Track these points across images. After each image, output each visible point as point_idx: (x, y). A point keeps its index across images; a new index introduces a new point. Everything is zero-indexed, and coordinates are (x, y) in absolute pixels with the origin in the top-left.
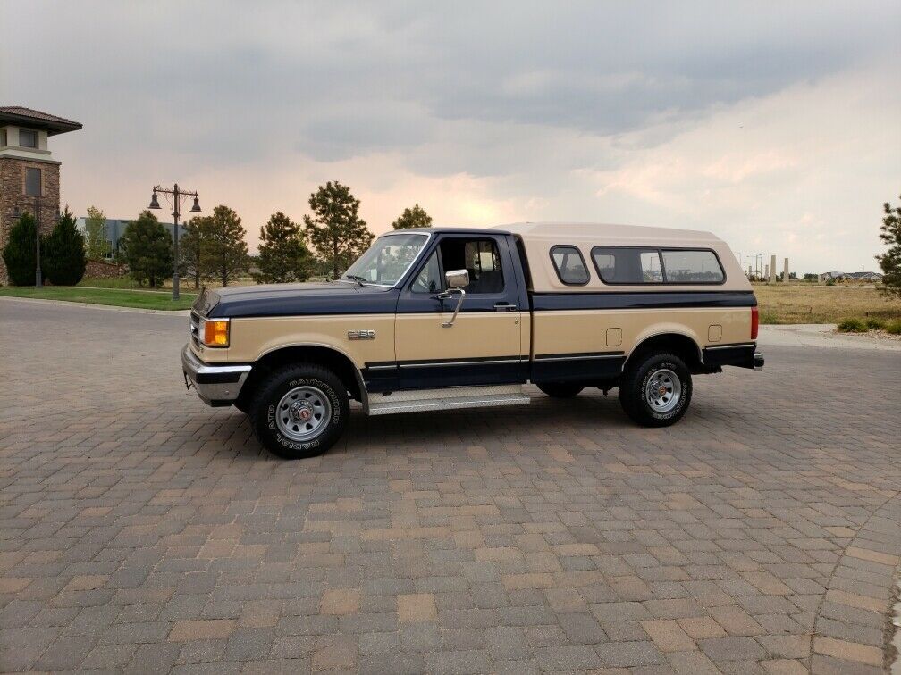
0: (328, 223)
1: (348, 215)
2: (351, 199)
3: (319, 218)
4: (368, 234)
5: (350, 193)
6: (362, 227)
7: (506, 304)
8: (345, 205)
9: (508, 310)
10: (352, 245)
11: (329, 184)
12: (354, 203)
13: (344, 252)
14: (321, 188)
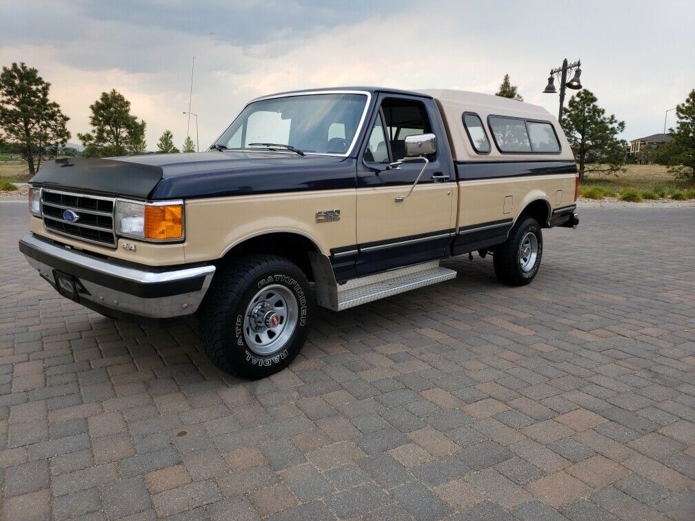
0: (17, 104)
1: (39, 97)
2: (39, 81)
3: (5, 98)
4: (62, 116)
5: (38, 75)
6: (56, 109)
7: (440, 174)
8: (34, 88)
9: (441, 181)
10: (45, 127)
11: (15, 65)
12: (44, 85)
13: (35, 133)
14: (5, 69)
